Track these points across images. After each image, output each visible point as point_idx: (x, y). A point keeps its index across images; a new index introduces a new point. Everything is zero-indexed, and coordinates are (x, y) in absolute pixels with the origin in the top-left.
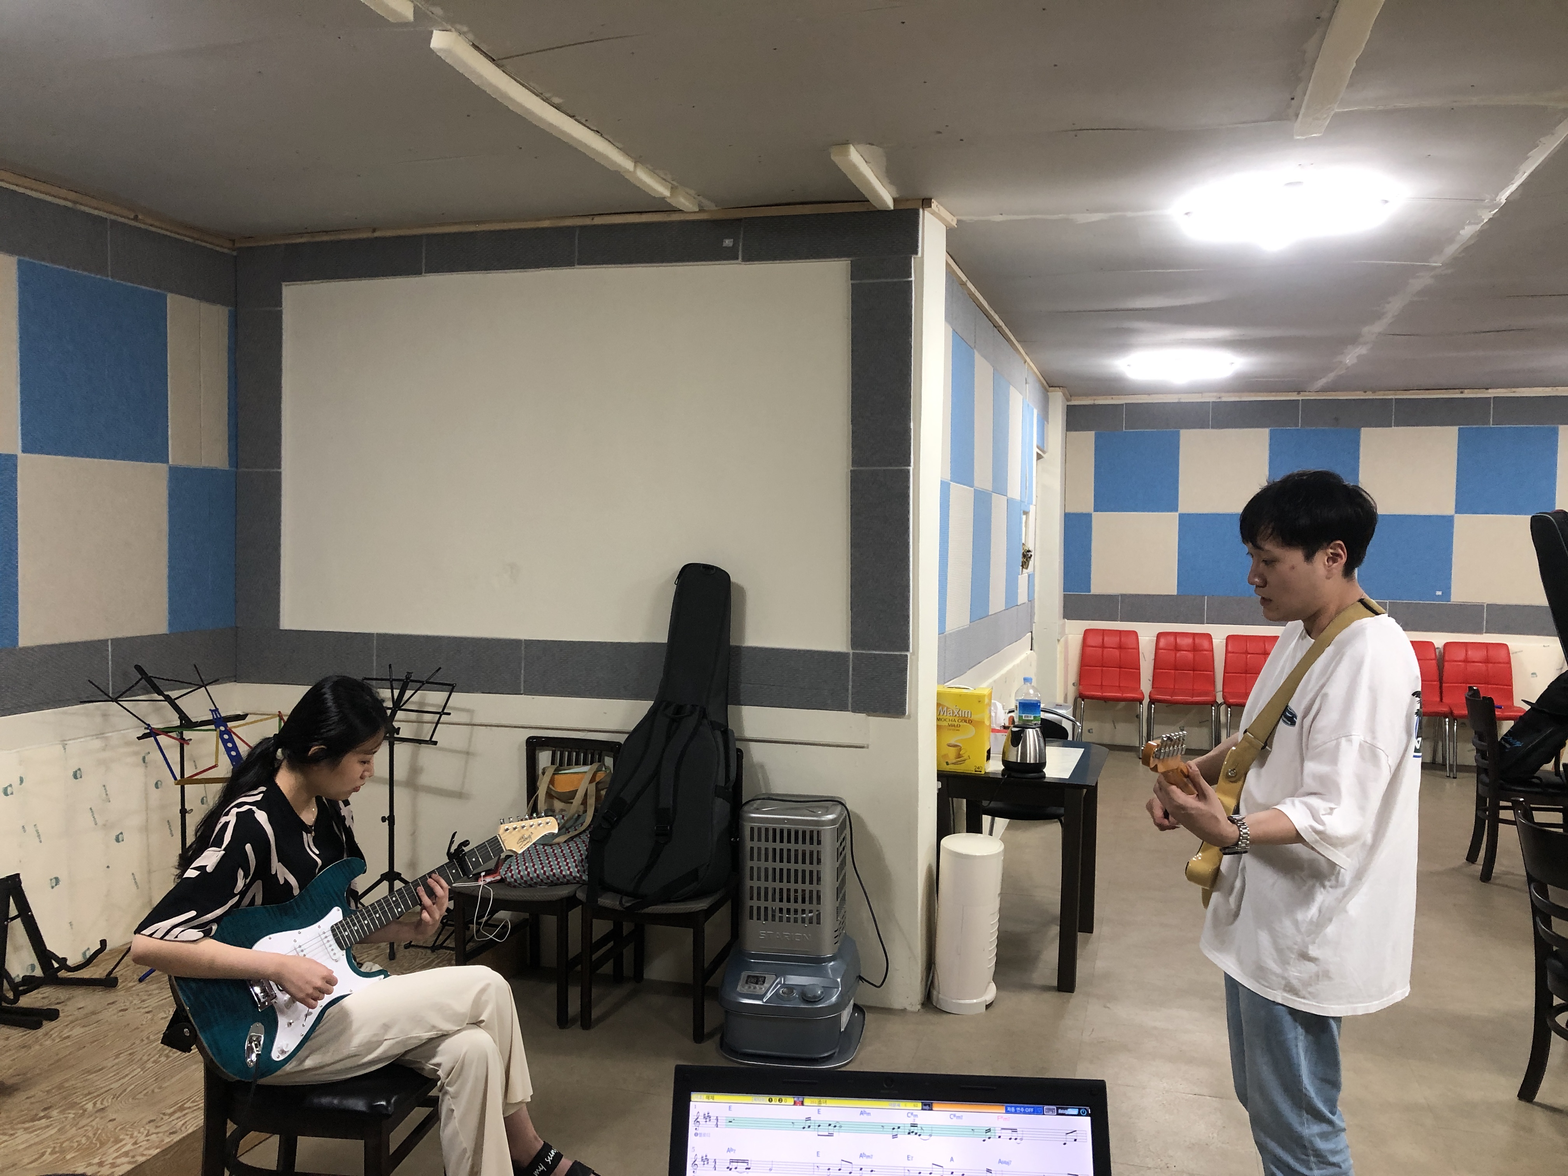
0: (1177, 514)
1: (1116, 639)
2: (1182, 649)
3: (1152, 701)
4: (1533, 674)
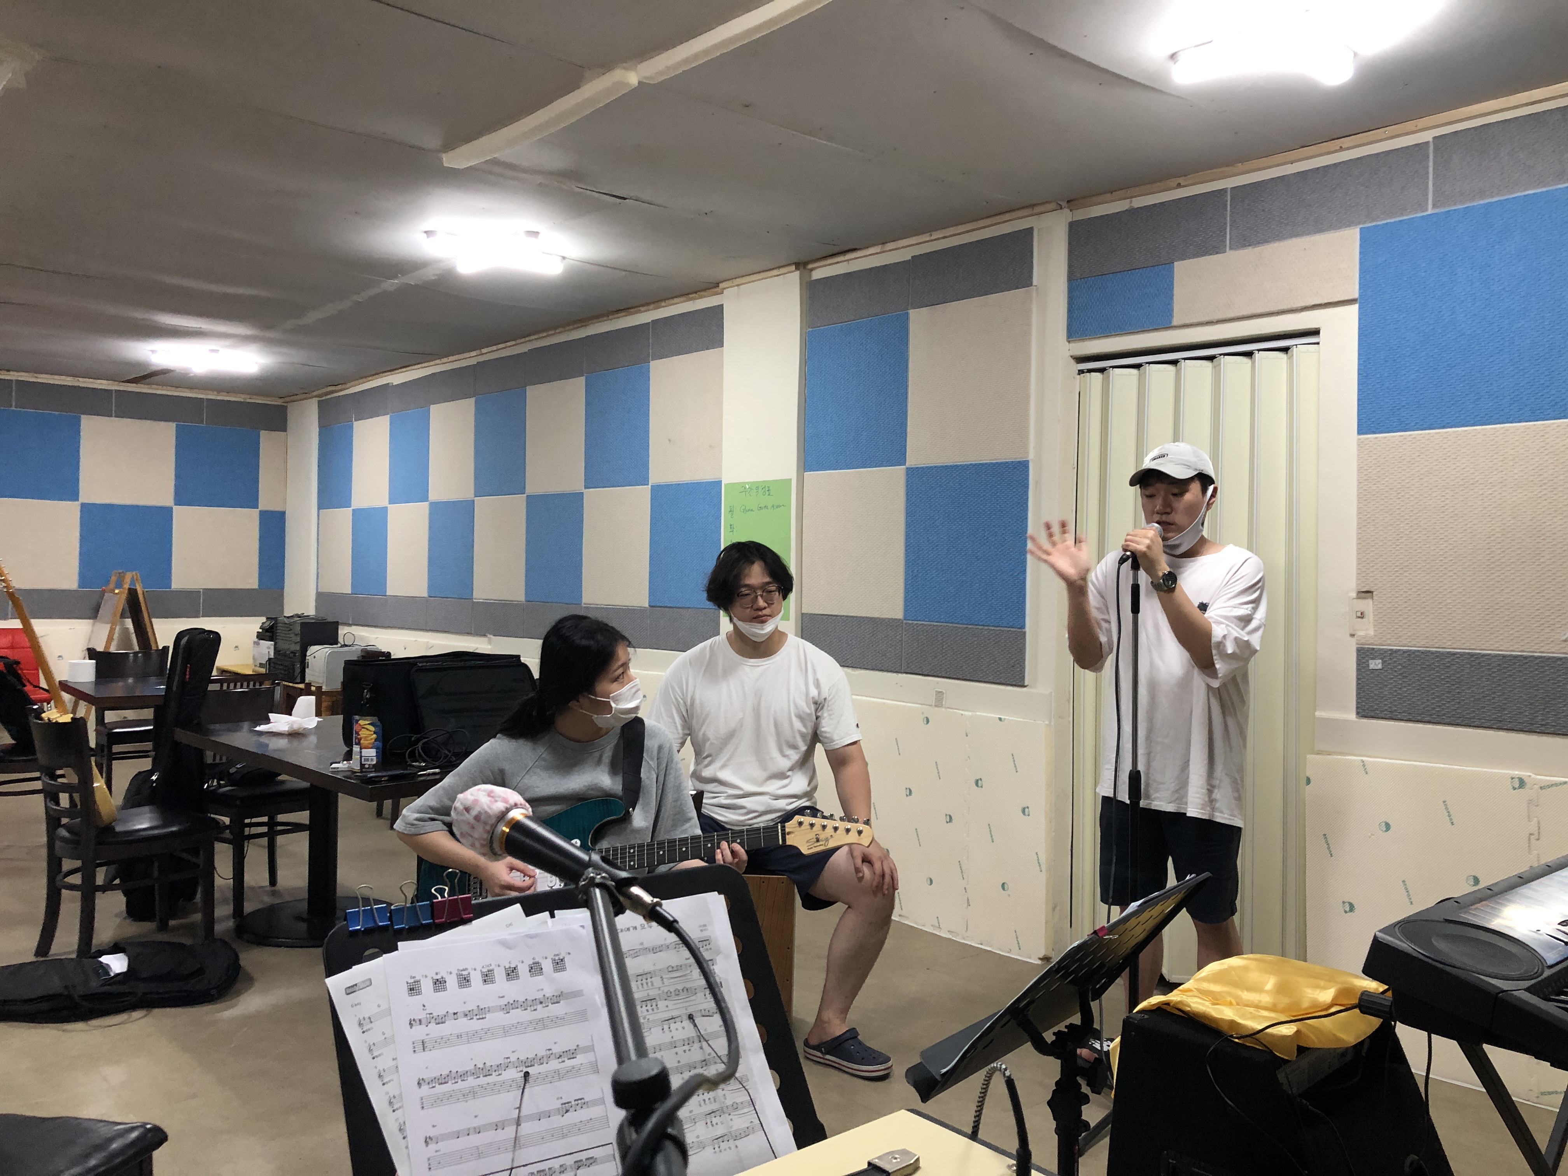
4: (60, 657)
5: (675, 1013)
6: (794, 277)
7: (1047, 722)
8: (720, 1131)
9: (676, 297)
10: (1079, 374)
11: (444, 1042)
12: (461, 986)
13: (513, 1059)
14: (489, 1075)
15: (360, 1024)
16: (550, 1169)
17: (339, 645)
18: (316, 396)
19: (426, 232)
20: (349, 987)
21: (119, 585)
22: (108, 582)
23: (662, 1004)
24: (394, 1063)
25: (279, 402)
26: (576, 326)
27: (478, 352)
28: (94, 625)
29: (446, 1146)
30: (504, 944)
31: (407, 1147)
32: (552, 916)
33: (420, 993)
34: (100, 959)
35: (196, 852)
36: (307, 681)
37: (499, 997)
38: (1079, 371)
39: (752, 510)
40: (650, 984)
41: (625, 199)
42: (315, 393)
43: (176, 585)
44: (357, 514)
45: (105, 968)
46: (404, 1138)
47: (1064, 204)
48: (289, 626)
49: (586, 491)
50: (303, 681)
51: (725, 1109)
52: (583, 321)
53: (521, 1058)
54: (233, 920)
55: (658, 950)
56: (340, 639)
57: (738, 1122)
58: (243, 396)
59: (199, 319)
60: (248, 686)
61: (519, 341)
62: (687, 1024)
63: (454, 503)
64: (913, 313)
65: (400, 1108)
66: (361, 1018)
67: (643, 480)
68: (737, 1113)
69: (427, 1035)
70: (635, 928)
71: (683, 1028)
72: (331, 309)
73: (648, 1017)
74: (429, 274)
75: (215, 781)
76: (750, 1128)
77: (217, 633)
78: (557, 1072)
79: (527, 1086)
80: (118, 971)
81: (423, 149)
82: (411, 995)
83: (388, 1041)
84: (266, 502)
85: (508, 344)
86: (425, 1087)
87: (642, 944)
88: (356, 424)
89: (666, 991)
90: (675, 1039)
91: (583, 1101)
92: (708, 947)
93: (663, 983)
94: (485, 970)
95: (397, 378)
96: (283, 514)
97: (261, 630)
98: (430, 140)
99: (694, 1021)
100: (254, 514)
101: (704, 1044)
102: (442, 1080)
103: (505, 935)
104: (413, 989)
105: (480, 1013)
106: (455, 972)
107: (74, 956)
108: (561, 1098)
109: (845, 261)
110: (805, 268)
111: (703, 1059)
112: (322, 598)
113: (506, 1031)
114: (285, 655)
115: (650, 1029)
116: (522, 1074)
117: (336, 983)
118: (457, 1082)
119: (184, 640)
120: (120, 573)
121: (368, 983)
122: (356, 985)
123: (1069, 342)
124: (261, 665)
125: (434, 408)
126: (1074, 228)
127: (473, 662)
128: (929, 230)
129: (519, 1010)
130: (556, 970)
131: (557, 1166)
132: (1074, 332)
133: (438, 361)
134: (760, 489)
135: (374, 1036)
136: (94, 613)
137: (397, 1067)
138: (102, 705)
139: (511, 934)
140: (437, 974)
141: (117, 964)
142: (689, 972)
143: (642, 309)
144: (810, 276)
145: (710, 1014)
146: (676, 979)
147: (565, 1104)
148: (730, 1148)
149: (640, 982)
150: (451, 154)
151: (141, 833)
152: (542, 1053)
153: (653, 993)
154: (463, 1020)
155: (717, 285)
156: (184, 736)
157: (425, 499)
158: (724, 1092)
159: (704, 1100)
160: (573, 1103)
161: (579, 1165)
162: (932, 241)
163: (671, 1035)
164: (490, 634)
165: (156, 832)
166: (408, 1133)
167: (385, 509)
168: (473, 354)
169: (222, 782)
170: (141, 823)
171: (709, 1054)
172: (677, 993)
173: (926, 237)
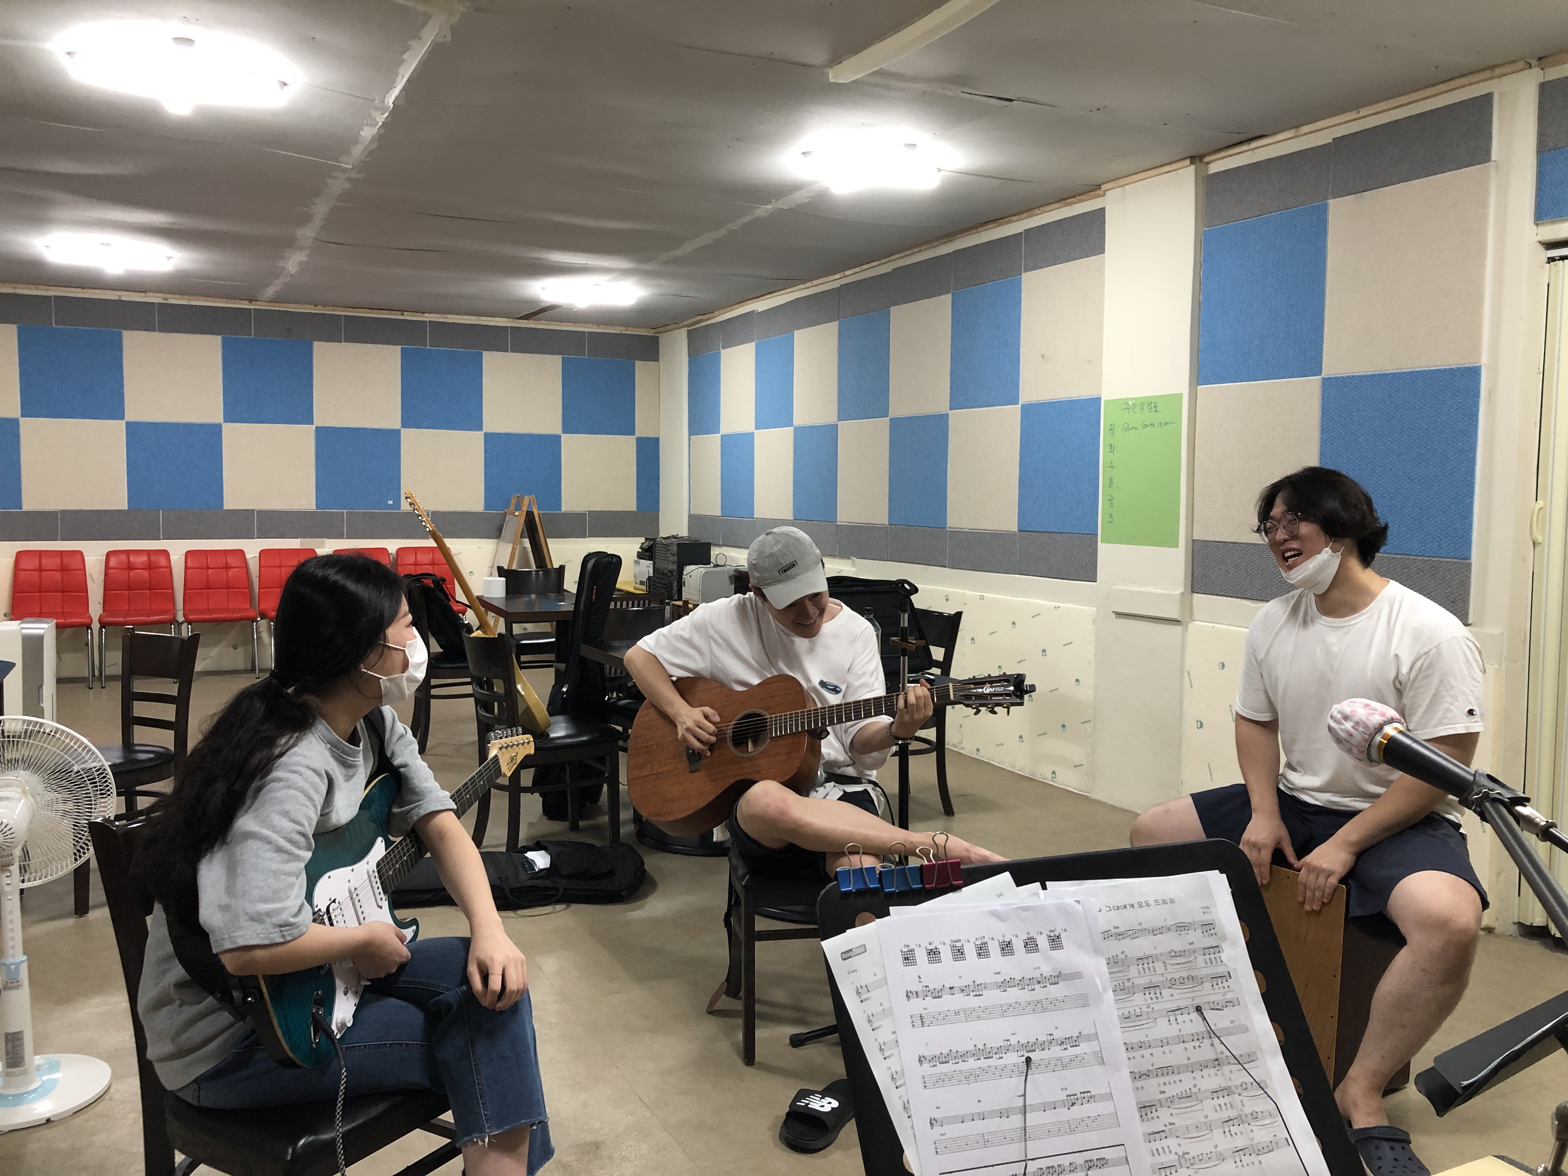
0: (124, 422)
1: (58, 561)
2: (135, 567)
3: (103, 625)
4: (471, 572)
5: (1182, 1004)
6: (1188, 173)
7: (1497, 666)
8: (1240, 1143)
9: (1052, 203)
10: (1549, 263)
11: (943, 1018)
12: (956, 959)
13: (1013, 1042)
14: (990, 1058)
15: (858, 993)
16: (1059, 1166)
17: (712, 565)
18: (686, 326)
19: (803, 153)
20: (844, 953)
21: (518, 507)
22: (508, 506)
23: (1166, 992)
24: (894, 1036)
25: (651, 333)
26: (942, 241)
27: (842, 274)
28: (498, 544)
29: (954, 1130)
30: (997, 915)
31: (912, 1128)
32: (1044, 887)
33: (914, 963)
34: (526, 855)
35: (602, 760)
36: (683, 599)
37: (996, 974)
38: (1549, 258)
39: (1136, 429)
40: (1152, 969)
41: (1011, 100)
42: (685, 323)
43: (564, 509)
44: (726, 440)
45: (531, 864)
46: (909, 1117)
47: (1534, 62)
48: (666, 547)
49: (951, 412)
50: (680, 599)
51: (1244, 1118)
52: (949, 236)
53: (1022, 1042)
54: (634, 825)
55: (1158, 932)
56: (713, 560)
57: (1261, 1135)
58: (620, 328)
59: (588, 256)
60: (644, 605)
61: (883, 261)
62: (1195, 1016)
63: (818, 428)
64: (1334, 204)
65: (902, 1085)
66: (859, 986)
67: (1013, 400)
68: (1257, 1123)
69: (925, 1009)
70: (1132, 906)
71: (1191, 1021)
72: (707, 238)
73: (1152, 1006)
74: (800, 197)
75: (615, 693)
76: (1274, 1144)
77: (619, 557)
78: (1059, 1059)
79: (1030, 1072)
80: (542, 867)
81: (809, 66)
82: (906, 965)
83: (887, 1012)
84: (642, 430)
85: (872, 264)
86: (926, 1066)
87: (1140, 924)
88: (723, 352)
89: (1169, 978)
90: (1182, 1033)
91: (1089, 1094)
92: (1213, 931)
93: (1166, 969)
94: (978, 942)
95: (761, 305)
96: (657, 440)
97: (640, 550)
98: (816, 55)
99: (1202, 1013)
100: (632, 440)
101: (1216, 1041)
102: (943, 1059)
103: (997, 905)
104: (908, 958)
105: (976, 989)
106: (948, 942)
107: (504, 849)
108: (1066, 1089)
109: (1250, 150)
110: (1201, 161)
111: (1215, 1057)
112: (694, 520)
113: (1005, 1011)
114: (663, 574)
115: (1156, 1019)
116: (1024, 1059)
117: (832, 946)
118: (958, 1063)
119: (590, 565)
120: (518, 497)
121: (863, 950)
122: (851, 950)
123: (1537, 225)
124: (642, 583)
125: (797, 334)
126: (1545, 89)
127: (855, 588)
128: (1356, 107)
129: (1016, 989)
130: (1053, 948)
131: (1067, 1164)
132: (1541, 215)
133: (802, 286)
134: (1146, 405)
135: (873, 1007)
136: (497, 533)
137: (897, 1041)
138: (510, 619)
139: (1001, 905)
140: (930, 944)
141: (541, 860)
142: (1194, 958)
143: (1014, 218)
144: (1207, 169)
145: (1220, 1007)
146: (1179, 966)
147: (1070, 1096)
148: (1253, 1163)
149: (1141, 966)
150: (838, 68)
151: (558, 741)
152: (1043, 1038)
153: (1156, 979)
154: (959, 996)
155: (1099, 187)
156: (588, 652)
157: (789, 423)
158: (1241, 1098)
159: (1220, 1105)
160: (1079, 1095)
161: (1090, 1165)
162: (1358, 119)
163: (1178, 1027)
164: (855, 557)
165: (569, 740)
166: (912, 1112)
167: (752, 435)
168: (837, 276)
169: (620, 695)
170: (557, 732)
171: (1222, 1053)
172: (1182, 981)
173: (1352, 115)
